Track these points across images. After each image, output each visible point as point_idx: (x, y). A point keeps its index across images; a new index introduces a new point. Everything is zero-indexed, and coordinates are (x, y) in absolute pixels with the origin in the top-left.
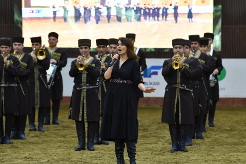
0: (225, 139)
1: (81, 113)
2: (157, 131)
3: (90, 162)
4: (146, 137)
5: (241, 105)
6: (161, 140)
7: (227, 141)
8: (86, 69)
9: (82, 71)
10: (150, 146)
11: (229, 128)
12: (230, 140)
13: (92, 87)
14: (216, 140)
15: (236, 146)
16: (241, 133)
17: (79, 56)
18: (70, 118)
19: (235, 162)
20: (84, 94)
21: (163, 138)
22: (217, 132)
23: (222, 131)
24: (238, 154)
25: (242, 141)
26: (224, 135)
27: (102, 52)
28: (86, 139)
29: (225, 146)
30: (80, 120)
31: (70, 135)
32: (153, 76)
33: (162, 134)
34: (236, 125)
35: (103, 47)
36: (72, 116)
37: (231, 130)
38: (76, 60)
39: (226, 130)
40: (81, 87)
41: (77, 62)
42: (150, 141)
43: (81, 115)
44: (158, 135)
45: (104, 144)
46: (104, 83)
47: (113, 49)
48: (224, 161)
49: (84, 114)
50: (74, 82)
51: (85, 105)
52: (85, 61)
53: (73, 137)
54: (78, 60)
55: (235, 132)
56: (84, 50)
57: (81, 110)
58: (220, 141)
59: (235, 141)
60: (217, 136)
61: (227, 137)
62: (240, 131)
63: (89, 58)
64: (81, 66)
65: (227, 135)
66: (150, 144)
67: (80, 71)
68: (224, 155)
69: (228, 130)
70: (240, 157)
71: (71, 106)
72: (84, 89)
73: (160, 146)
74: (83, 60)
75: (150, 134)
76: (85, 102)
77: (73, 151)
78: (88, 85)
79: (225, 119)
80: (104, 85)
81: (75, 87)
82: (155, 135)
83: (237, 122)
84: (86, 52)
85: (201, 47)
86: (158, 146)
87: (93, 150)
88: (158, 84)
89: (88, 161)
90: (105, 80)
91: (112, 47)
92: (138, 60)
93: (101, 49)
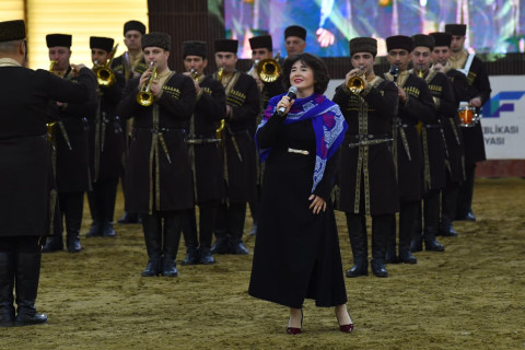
3: (380, 300)
9: (359, 107)
10: (506, 266)
13: (380, 141)
20: (363, 157)
27: (398, 63)
30: (357, 211)
32: (502, 114)
35: (402, 53)
36: (338, 203)
40: (358, 141)
46: (402, 131)
47: (421, 58)
49: (364, 198)
51: (366, 180)
56: (362, 61)
57: (358, 190)
63: (373, 78)
66: (507, 261)
71: (336, 182)
72: (363, 146)
75: (505, 239)
76: (366, 174)
78: (371, 136)
80: (403, 135)
81: (344, 143)
84: (366, 66)
87: (385, 275)
88: (514, 130)
89: (377, 298)
90: (405, 126)
91: (418, 54)
92: (472, 80)
93: (398, 57)
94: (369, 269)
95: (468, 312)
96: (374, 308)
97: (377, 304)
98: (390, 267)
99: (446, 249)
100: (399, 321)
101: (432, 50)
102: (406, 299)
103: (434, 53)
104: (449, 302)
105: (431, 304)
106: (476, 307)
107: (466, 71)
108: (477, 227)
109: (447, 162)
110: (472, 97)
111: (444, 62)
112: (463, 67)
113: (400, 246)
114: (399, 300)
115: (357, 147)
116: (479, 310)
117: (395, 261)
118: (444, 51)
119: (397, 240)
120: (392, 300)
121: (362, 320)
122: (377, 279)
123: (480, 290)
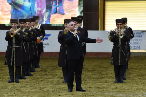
0: (91, 76)
1: (12, 61)
2: (52, 71)
3: (19, 89)
4: (47, 74)
5: (94, 57)
6: (56, 76)
7: (93, 77)
8: (15, 36)
9: (13, 37)
10: (50, 80)
11: (92, 69)
12: (94, 76)
13: (19, 46)
14: (86, 76)
15: (99, 79)
16: (99, 72)
17: (11, 29)
18: (5, 64)
19: (102, 88)
20: (14, 50)
21: (57, 75)
22: (86, 72)
23: (89, 71)
24: (101, 84)
25: (101, 77)
26: (90, 73)
27: (22, 26)
28: (15, 76)
29: (92, 79)
30: (11, 65)
31: (2, 74)
32: (45, 40)
33: (56, 73)
34: (95, 67)
35: (23, 24)
36: (6, 63)
37: (93, 71)
38: (9, 31)
39: (91, 70)
40: (12, 46)
41: (10, 32)
42: (50, 77)
43: (12, 62)
44: (53, 74)
45: (24, 79)
46: (24, 44)
47: (28, 25)
48: (96, 88)
49: (13, 61)
50: (8, 43)
51: (14, 57)
52: (14, 32)
53: (4, 75)
54: (10, 31)
55: (96, 71)
56: (14, 25)
57: (12, 59)
58: (89, 77)
59: (97, 76)
60: (86, 74)
61: (92, 74)
62: (98, 71)
63: (17, 30)
64: (12, 34)
65: (92, 73)
66: (50, 79)
67: (12, 37)
68: (94, 84)
69: (92, 70)
70: (103, 86)
71: (6, 57)
72: (14, 47)
73: (56, 80)
74: (13, 31)
75: (49, 73)
76: (14, 55)
77: (7, 83)
78: (16, 45)
79: (88, 64)
80: (24, 45)
81: (8, 47)
82: (51, 73)
83: (95, 66)
84: (15, 27)
85: (78, 23)
86: (55, 80)
87: (19, 82)
88: (48, 44)
89: (18, 88)
90: (24, 43)
91: (27, 24)
92: (40, 31)
93: (22, 25)
94: (14, 81)
95: (44, 92)
96: (18, 91)
97: (18, 90)
98: (20, 80)
99: (34, 75)
100: (25, 94)
101: (30, 23)
102: (26, 89)
103: (31, 23)
104: (38, 89)
105: (33, 90)
106: (45, 91)
107: (39, 28)
108: (41, 70)
109: (34, 52)
110: (40, 36)
111: (34, 26)
112: (38, 28)
113: (22, 74)
114: (25, 89)
115: (12, 48)
116: (46, 91)
117: (21, 79)
118: (34, 23)
119: (21, 73)
120: (22, 89)
121: (15, 94)
122: (16, 83)
123: (45, 86)
